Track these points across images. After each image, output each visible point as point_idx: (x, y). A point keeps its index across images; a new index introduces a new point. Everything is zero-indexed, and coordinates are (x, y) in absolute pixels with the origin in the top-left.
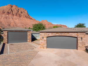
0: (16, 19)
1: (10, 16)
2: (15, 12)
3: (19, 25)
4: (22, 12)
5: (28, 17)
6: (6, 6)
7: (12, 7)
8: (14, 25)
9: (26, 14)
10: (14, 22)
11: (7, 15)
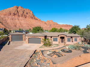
0: (22, 20)
1: (16, 17)
2: (21, 13)
3: (24, 25)
4: (27, 13)
5: (33, 17)
6: (12, 8)
7: (18, 8)
8: (20, 25)
9: (31, 15)
10: (20, 23)
11: (13, 17)
